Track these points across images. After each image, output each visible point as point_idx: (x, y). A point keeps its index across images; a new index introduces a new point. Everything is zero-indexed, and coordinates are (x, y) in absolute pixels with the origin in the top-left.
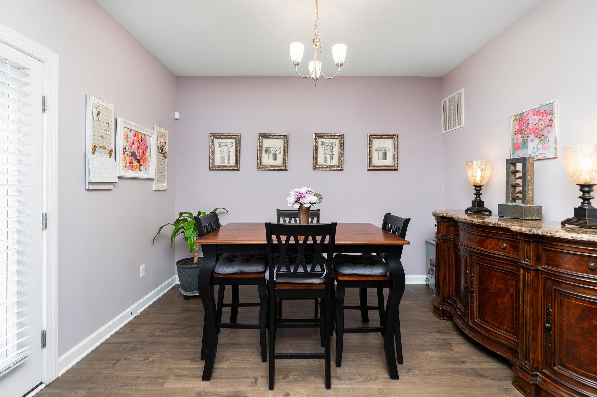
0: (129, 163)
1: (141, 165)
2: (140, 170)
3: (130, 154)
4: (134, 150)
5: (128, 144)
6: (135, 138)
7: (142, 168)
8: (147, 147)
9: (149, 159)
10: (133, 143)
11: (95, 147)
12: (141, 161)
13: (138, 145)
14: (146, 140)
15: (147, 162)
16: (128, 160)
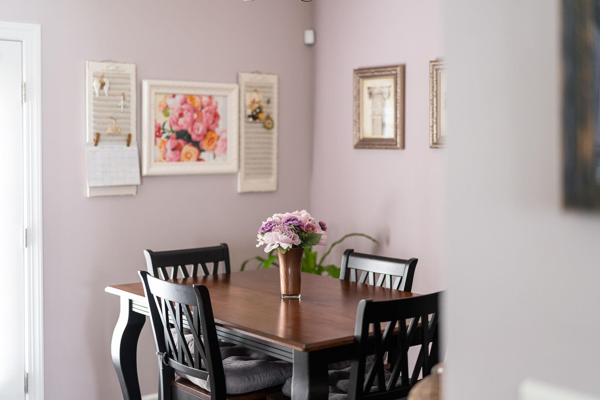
0: (173, 149)
1: (201, 150)
2: (199, 160)
3: (174, 135)
4: (185, 127)
5: (168, 119)
6: (184, 106)
7: (203, 155)
8: (216, 116)
9: (223, 136)
10: (181, 115)
11: (98, 135)
12: (204, 144)
13: (192, 116)
14: (214, 104)
15: (219, 143)
16: (169, 145)
